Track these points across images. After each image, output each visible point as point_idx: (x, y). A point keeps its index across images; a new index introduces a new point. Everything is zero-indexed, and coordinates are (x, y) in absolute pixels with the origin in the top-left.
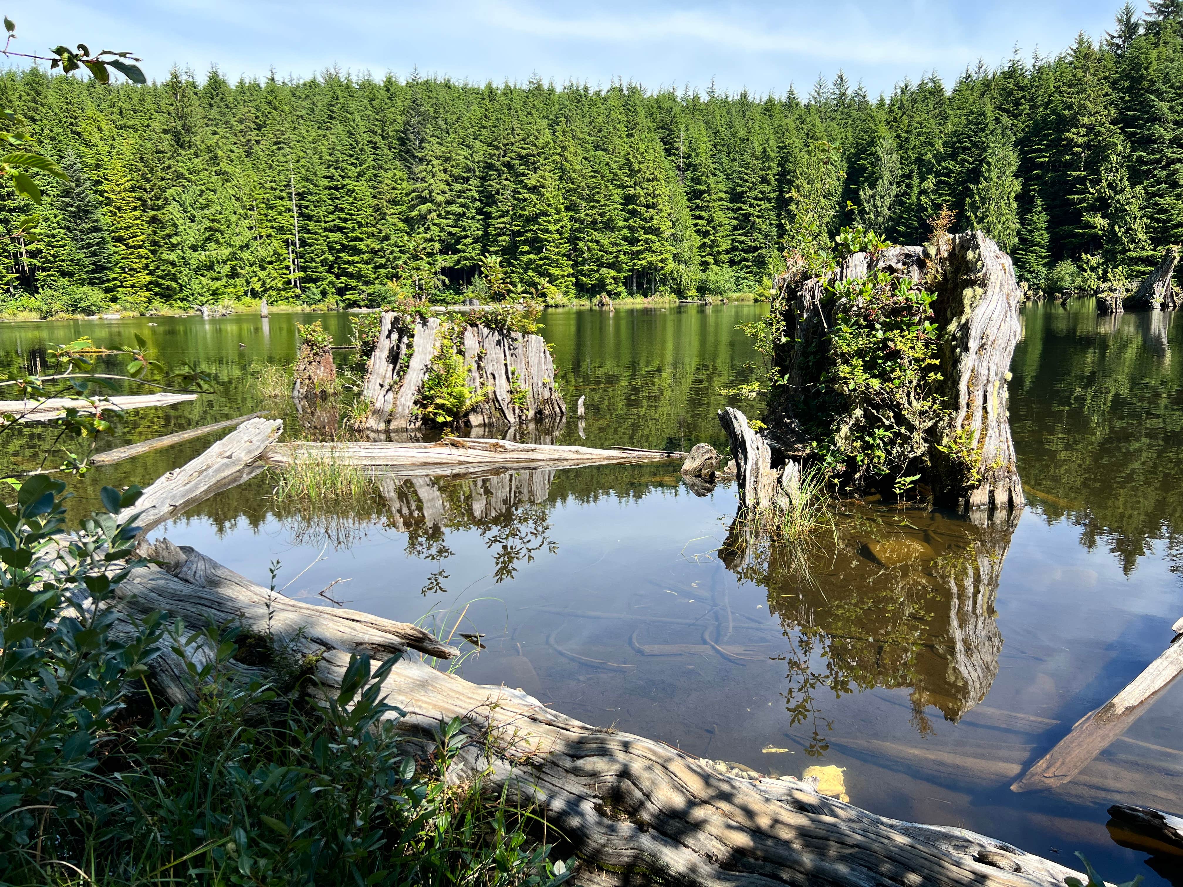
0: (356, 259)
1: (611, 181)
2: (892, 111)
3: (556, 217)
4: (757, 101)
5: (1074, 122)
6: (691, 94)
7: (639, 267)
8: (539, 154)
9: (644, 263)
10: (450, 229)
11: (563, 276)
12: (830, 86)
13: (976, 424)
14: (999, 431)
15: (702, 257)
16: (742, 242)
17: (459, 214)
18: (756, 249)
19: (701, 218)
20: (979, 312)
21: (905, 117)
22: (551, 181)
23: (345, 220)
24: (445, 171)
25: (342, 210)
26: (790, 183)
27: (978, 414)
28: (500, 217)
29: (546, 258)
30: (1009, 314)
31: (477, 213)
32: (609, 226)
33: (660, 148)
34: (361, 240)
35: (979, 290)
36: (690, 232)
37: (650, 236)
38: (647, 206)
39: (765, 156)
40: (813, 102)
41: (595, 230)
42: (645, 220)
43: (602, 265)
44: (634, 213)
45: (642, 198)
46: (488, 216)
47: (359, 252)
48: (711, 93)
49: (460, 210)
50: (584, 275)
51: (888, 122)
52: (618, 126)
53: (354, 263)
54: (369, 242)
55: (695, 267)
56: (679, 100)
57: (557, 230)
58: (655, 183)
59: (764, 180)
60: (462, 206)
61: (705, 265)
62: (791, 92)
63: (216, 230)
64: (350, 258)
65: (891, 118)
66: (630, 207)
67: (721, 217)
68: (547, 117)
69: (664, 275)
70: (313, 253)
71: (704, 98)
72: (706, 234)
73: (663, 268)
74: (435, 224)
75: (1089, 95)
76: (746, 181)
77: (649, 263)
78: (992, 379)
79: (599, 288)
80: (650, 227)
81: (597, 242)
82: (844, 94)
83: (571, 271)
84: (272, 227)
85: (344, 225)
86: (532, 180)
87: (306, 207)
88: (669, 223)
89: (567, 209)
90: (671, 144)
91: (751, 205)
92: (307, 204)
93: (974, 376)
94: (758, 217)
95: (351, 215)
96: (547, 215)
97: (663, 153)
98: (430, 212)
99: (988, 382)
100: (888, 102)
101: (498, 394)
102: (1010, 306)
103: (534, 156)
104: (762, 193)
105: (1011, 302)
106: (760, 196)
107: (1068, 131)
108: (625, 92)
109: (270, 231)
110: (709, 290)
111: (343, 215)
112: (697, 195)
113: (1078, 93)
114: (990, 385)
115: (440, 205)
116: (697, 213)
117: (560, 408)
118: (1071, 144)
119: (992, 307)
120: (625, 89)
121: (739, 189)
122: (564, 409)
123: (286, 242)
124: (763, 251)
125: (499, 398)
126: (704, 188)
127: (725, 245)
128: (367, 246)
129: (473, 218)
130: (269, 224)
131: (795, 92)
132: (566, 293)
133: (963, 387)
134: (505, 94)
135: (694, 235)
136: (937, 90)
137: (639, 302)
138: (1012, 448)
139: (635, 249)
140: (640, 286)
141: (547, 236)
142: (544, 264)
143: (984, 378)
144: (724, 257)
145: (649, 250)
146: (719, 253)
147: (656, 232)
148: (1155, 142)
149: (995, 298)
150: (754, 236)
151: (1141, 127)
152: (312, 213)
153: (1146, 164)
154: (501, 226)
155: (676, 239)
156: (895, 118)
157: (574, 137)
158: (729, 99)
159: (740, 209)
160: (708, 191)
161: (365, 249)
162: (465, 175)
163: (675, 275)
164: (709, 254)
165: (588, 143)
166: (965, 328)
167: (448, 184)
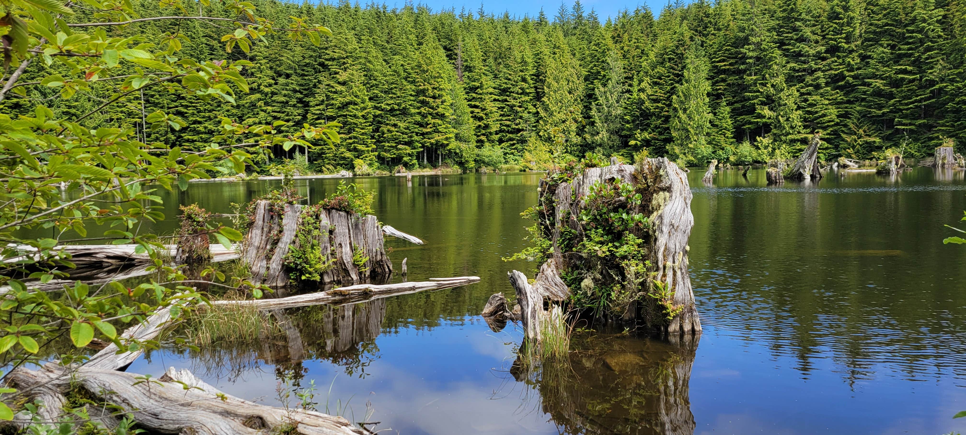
0: (195, 138)
1: (406, 79)
2: (616, 29)
3: (362, 105)
4: (517, 20)
5: (746, 41)
6: (466, 13)
7: (428, 144)
8: (347, 57)
9: (432, 141)
10: (275, 114)
11: (368, 151)
12: (570, 10)
13: (669, 279)
14: (684, 283)
15: (478, 136)
16: (508, 126)
17: (283, 102)
18: (519, 131)
19: (476, 107)
20: (667, 209)
21: (626, 34)
22: (358, 77)
23: (186, 107)
24: (271, 68)
25: (183, 98)
26: (543, 82)
27: (670, 274)
28: (317, 105)
29: (355, 138)
30: (686, 209)
31: (298, 102)
32: (404, 112)
33: (442, 52)
34: (200, 123)
35: (667, 194)
36: (467, 117)
37: (437, 121)
38: (434, 97)
39: (524, 62)
40: (557, 21)
41: (393, 116)
42: (432, 108)
43: (399, 143)
44: (424, 103)
45: (430, 91)
46: (306, 105)
47: (199, 133)
48: (482, 14)
49: (283, 99)
50: (385, 151)
51: (613, 38)
52: (410, 36)
53: (193, 141)
54: (206, 125)
55: (473, 144)
56: (457, 17)
57: (363, 116)
58: (440, 80)
59: (524, 80)
60: (285, 96)
61: (480, 144)
62: (542, 14)
63: (73, 115)
64: (190, 137)
65: (616, 35)
66: (421, 98)
67: (491, 106)
68: (353, 29)
69: (449, 150)
70: (157, 133)
71: (476, 17)
72: (480, 119)
73: (448, 145)
74: (262, 110)
75: (756, 22)
76: (509, 79)
77: (437, 141)
78: (678, 251)
79: (397, 161)
80: (436, 113)
81: (395, 125)
82: (581, 16)
83: (375, 147)
84: (122, 112)
85: (185, 111)
86: (343, 76)
87: (152, 96)
88: (452, 111)
89: (371, 99)
90: (451, 50)
91: (515, 99)
92: (153, 93)
93: (666, 249)
94: (520, 107)
95: (191, 103)
96: (356, 104)
97: (446, 59)
98: (260, 100)
99: (676, 252)
100: (613, 23)
101: (344, 258)
102: (686, 204)
103: (344, 58)
104: (522, 89)
105: (687, 201)
106: (520, 91)
107: (742, 47)
108: (416, 11)
109: (120, 115)
110: (484, 162)
111: (185, 103)
112: (473, 89)
113: (747, 20)
114: (677, 254)
115: (266, 94)
116: (473, 103)
117: (388, 267)
118: (744, 57)
119: (675, 205)
120: (415, 8)
121: (505, 86)
122: (391, 268)
123: (135, 124)
124: (524, 133)
125: (345, 261)
126: (477, 84)
127: (495, 128)
128: (205, 128)
129: (294, 106)
130: (118, 109)
131: (544, 13)
132: (370, 165)
133: (660, 256)
134: (320, 10)
135: (471, 120)
136: (647, 17)
137: (428, 172)
138: (692, 294)
139: (425, 130)
140: (430, 160)
141: (355, 121)
142: (354, 142)
143: (673, 250)
144: (496, 137)
145: (437, 131)
146: (491, 133)
147: (442, 116)
148: (802, 56)
149: (677, 199)
150: (517, 121)
151: (794, 45)
152: (157, 101)
153: (798, 71)
154: (318, 112)
155: (458, 123)
156: (619, 35)
157: (375, 44)
158: (495, 18)
159: (506, 100)
160: (481, 87)
161: (203, 130)
162: (288, 72)
163: (458, 151)
164: (483, 135)
165: (386, 48)
166: (661, 217)
167: (274, 79)
